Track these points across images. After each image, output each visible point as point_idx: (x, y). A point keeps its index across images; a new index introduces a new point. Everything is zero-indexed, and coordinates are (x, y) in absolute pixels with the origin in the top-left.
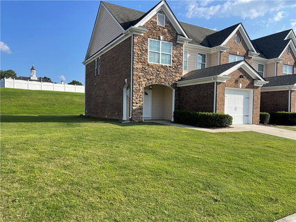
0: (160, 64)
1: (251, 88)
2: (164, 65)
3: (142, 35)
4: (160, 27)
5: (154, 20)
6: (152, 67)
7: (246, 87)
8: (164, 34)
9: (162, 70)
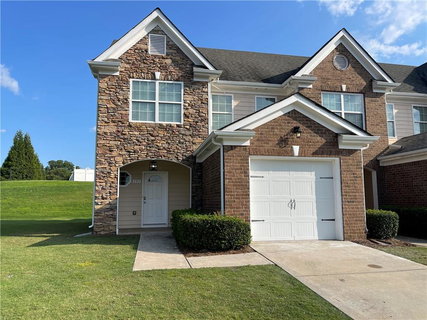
0: (157, 121)
1: (330, 154)
2: (164, 123)
3: (118, 74)
4: (155, 56)
5: (142, 46)
6: (138, 128)
7: (315, 154)
8: (163, 68)
9: (161, 133)
